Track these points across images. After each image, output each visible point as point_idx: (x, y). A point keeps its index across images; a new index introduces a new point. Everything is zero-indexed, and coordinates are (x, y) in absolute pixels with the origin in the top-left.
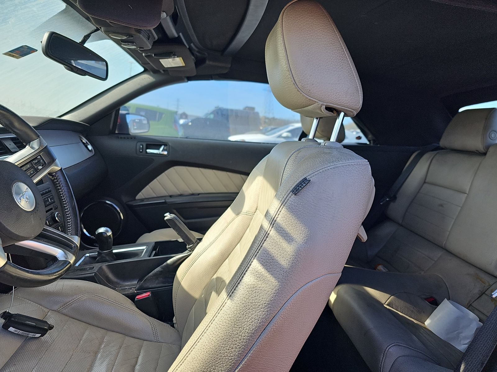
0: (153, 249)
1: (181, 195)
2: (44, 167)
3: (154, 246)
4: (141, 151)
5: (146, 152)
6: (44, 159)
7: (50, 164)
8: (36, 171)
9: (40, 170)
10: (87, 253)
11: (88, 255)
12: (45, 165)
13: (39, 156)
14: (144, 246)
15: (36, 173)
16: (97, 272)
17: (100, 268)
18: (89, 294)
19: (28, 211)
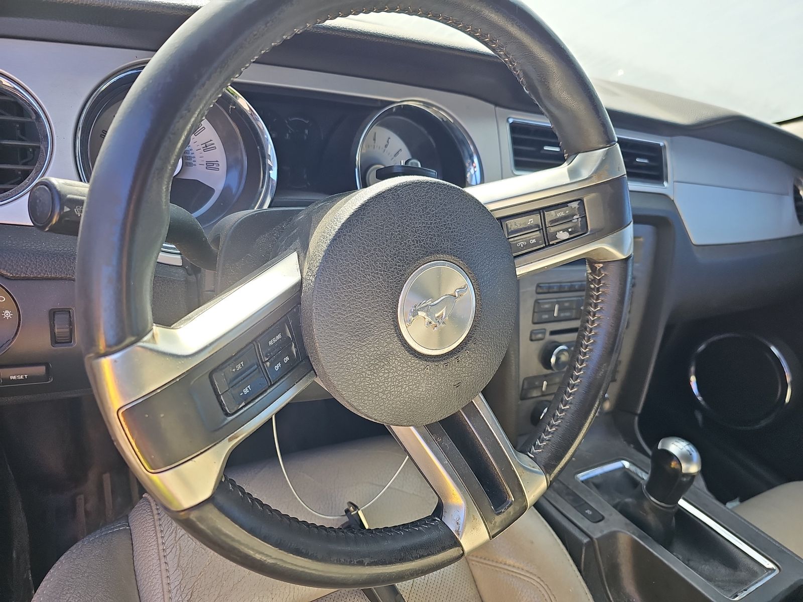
2: (573, 238)
6: (585, 216)
7: (598, 235)
8: (545, 243)
9: (557, 243)
10: (628, 459)
11: (627, 464)
12: (580, 234)
13: (577, 202)
14: (771, 559)
15: (542, 246)
16: (596, 541)
17: (612, 536)
18: (542, 583)
19: (419, 354)
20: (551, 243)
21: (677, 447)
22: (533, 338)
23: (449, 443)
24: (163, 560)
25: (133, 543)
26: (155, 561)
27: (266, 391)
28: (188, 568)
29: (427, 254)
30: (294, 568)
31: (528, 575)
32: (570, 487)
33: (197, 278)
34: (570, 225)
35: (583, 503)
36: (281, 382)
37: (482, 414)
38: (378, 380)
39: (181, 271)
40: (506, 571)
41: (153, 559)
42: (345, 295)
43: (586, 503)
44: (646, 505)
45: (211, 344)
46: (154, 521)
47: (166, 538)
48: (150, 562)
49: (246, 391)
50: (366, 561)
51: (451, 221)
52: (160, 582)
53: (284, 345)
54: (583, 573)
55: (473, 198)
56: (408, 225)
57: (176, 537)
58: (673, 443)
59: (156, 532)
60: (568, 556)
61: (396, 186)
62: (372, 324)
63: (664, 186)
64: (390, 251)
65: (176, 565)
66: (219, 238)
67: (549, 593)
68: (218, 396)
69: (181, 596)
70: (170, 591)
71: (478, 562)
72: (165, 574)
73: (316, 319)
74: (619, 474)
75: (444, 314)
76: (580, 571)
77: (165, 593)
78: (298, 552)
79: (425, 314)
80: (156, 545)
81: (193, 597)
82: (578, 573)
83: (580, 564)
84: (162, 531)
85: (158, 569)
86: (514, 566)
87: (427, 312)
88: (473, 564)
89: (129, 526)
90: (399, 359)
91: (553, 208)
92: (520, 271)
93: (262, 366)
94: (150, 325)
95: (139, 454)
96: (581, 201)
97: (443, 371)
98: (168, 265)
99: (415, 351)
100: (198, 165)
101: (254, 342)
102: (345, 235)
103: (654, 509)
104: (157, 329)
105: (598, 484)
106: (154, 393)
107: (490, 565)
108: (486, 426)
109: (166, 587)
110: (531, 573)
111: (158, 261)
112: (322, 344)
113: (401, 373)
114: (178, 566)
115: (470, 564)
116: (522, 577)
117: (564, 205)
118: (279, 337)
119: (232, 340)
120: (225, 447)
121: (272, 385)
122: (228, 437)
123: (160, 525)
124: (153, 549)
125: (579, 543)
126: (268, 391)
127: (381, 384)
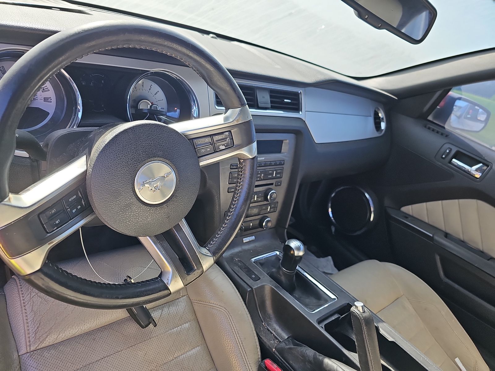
0: (337, 311)
1: (462, 243)
2: (227, 149)
3: (345, 306)
4: (444, 156)
5: (450, 162)
6: (233, 139)
7: (240, 147)
8: (214, 151)
9: (220, 151)
10: (278, 250)
11: (278, 253)
12: (231, 146)
13: (228, 132)
14: (335, 294)
15: (213, 152)
16: (254, 289)
17: (262, 287)
18: (226, 310)
19: (147, 203)
20: (217, 151)
21: (294, 244)
22: (229, 191)
23: (166, 244)
24: (24, 308)
25: (7, 300)
26: (19, 309)
27: (68, 222)
28: (37, 311)
29: (149, 158)
30: (84, 301)
31: (220, 307)
32: (247, 265)
33: (38, 163)
34: (225, 142)
35: (251, 272)
36: (76, 217)
37: (184, 230)
38: (126, 216)
39: (28, 160)
40: (209, 306)
41: (18, 308)
42: (107, 178)
43: (253, 272)
44: (281, 273)
45: (38, 202)
46: (18, 289)
47: (25, 297)
48: (16, 309)
49: (57, 222)
50: (120, 297)
51: (162, 142)
52: (22, 318)
53: (78, 200)
54: (247, 305)
55: (175, 130)
56: (139, 145)
57: (30, 296)
58: (292, 242)
59: (19, 295)
60: (240, 297)
61: (134, 126)
62: (121, 191)
63: (300, 113)
64: (130, 157)
65: (31, 310)
66: (48, 145)
67: (229, 315)
68: (43, 225)
69: (34, 325)
70: (27, 323)
71: (196, 303)
72: (24, 315)
73: (93, 189)
74: (274, 258)
75: (159, 185)
76: (245, 304)
77: (25, 324)
78: (85, 293)
79: (149, 185)
80: (20, 301)
81: (40, 325)
82: (244, 305)
83: (246, 301)
84: (22, 294)
85: (21, 312)
86: (213, 304)
87: (150, 184)
88: (194, 304)
89: (4, 292)
90: (136, 206)
91: (217, 135)
92: (201, 164)
93: (66, 211)
94: (7, 194)
95: (4, 250)
96: (230, 131)
97: (160, 211)
98: (21, 157)
99: (144, 202)
100: (39, 100)
101: (61, 200)
102: (107, 150)
103: (285, 274)
104: (11, 196)
105: (261, 264)
106: (10, 224)
107: (202, 304)
108: (185, 235)
109: (25, 321)
110: (221, 306)
111: (15, 155)
112: (96, 200)
113: (138, 212)
114: (32, 310)
115: (193, 304)
116: (216, 308)
117: (222, 133)
118: (75, 197)
119: (49, 199)
120: (47, 248)
121: (71, 219)
122: (48, 243)
123: (22, 291)
124: (18, 303)
125: (246, 291)
126: (69, 222)
127: (127, 218)
